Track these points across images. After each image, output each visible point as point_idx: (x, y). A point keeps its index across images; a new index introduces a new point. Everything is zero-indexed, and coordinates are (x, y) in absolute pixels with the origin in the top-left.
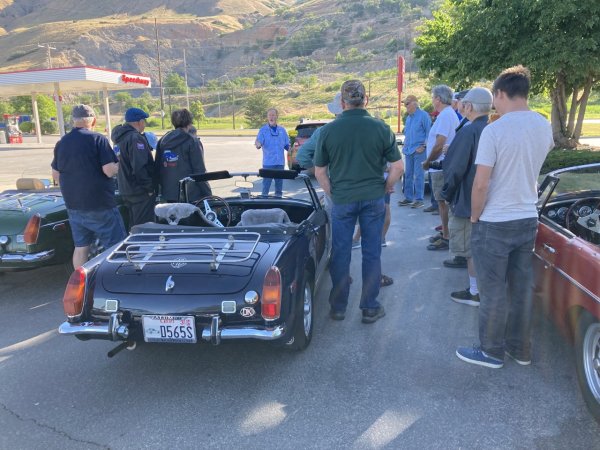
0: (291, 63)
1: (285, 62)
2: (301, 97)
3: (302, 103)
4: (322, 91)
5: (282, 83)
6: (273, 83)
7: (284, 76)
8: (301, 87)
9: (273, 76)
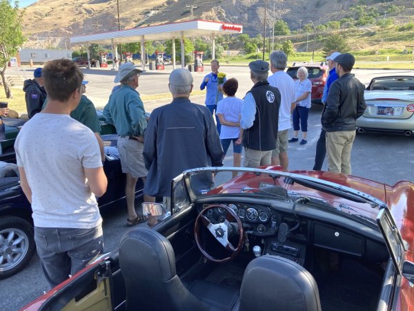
0: (375, 8)
1: (370, 7)
2: (376, 36)
3: (376, 41)
4: (396, 30)
5: (363, 25)
6: (356, 25)
7: (366, 19)
8: (378, 27)
9: (357, 19)
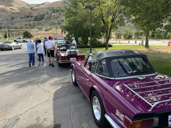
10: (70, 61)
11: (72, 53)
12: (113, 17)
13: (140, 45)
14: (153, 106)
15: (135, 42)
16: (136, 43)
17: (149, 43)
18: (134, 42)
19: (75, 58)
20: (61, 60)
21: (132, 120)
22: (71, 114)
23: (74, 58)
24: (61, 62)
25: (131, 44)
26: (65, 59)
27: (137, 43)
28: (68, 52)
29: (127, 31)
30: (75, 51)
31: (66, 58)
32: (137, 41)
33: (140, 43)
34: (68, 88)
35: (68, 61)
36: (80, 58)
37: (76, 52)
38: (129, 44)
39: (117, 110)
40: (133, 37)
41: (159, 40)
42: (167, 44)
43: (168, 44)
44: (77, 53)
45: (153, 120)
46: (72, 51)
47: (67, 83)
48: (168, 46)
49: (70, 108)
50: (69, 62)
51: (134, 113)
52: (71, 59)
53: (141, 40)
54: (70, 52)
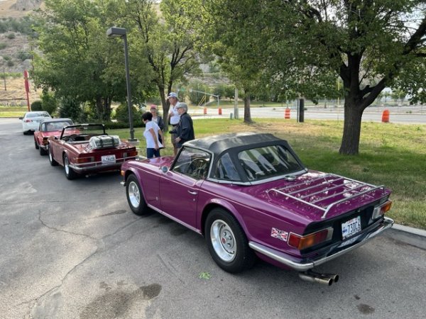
10: (101, 163)
11: (106, 145)
12: (174, 55)
13: (231, 118)
14: (327, 211)
15: (218, 113)
16: (220, 113)
17: (252, 114)
18: (217, 111)
19: (114, 156)
20: (79, 163)
21: (303, 235)
22: (167, 264)
23: (111, 157)
24: (77, 168)
25: (210, 118)
26: (89, 160)
27: (223, 113)
28: (96, 142)
29: (197, 86)
30: (113, 140)
31: (92, 158)
32: (223, 110)
33: (231, 114)
34: (127, 223)
35: (98, 164)
36: (125, 154)
37: (116, 141)
38: (206, 117)
39: (274, 229)
40: (211, 100)
41: (264, 106)
42: (283, 115)
43: (286, 115)
44: (118, 143)
45: (327, 231)
46: (107, 140)
47: (117, 213)
48: (286, 118)
49: (158, 255)
50: (99, 166)
51: (303, 225)
52: (104, 158)
53: (233, 106)
54: (101, 141)
